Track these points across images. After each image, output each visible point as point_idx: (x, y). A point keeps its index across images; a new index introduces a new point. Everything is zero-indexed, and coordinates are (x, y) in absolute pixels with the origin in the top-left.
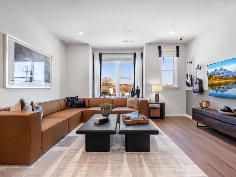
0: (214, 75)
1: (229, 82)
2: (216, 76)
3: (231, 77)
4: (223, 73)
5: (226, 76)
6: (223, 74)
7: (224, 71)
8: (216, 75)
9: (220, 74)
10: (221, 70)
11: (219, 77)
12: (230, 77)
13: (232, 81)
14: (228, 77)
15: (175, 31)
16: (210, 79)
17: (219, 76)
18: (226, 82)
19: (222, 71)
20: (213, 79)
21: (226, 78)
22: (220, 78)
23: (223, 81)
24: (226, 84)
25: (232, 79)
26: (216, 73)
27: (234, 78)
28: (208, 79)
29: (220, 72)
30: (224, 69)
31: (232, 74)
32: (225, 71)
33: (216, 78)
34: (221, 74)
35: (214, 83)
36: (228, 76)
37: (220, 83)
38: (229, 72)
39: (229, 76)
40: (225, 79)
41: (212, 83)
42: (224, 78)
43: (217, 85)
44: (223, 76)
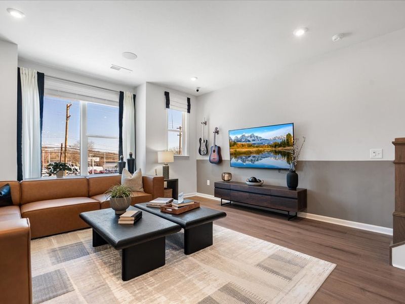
0: (240, 141)
1: (264, 150)
3: (266, 145)
4: (254, 140)
5: (259, 144)
7: (256, 138)
8: (244, 142)
9: (249, 141)
10: (251, 137)
12: (264, 145)
14: (262, 145)
15: (197, 78)
16: (233, 146)
17: (247, 143)
18: (259, 150)
19: (253, 138)
20: (238, 147)
21: (259, 146)
22: (250, 146)
23: (255, 149)
24: (258, 152)
25: (268, 148)
26: (243, 140)
28: (230, 146)
29: (249, 139)
30: (257, 137)
31: (267, 142)
32: (257, 138)
33: (243, 145)
34: (251, 141)
35: (239, 151)
36: (262, 143)
37: (249, 151)
38: (264, 139)
39: (264, 143)
40: (257, 147)
41: (236, 151)
42: (255, 145)
43: (244, 153)
44: (254, 144)
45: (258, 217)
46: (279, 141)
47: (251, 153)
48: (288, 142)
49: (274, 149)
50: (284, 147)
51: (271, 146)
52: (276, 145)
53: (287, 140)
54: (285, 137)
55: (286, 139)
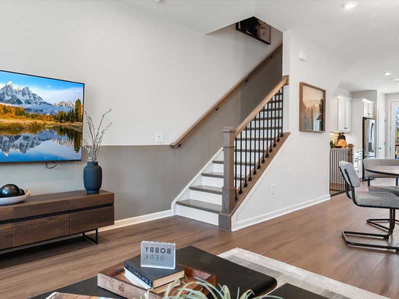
1: (44, 125)
2: (7, 105)
3: (48, 114)
4: (28, 102)
5: (37, 111)
6: (30, 103)
7: (32, 98)
8: (8, 102)
9: (19, 102)
10: (24, 94)
11: (16, 108)
12: (45, 114)
13: (49, 123)
14: (41, 113)
17: (16, 105)
18: (36, 123)
19: (27, 97)
21: (37, 116)
22: (20, 113)
23: (29, 121)
24: (35, 128)
25: (50, 120)
26: (7, 98)
27: (55, 118)
29: (19, 96)
30: (34, 95)
31: (50, 110)
32: (34, 97)
33: (6, 110)
34: (23, 102)
36: (42, 111)
37: (17, 124)
38: (45, 103)
39: (44, 111)
40: (33, 117)
42: (30, 113)
44: (28, 110)
45: (54, 264)
46: (66, 111)
47: (21, 128)
48: (77, 114)
49: (59, 124)
50: (72, 122)
51: (56, 118)
52: (62, 118)
53: (76, 110)
54: (74, 104)
55: (74, 108)
